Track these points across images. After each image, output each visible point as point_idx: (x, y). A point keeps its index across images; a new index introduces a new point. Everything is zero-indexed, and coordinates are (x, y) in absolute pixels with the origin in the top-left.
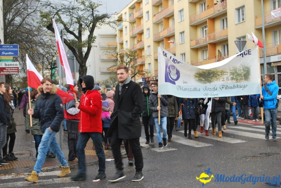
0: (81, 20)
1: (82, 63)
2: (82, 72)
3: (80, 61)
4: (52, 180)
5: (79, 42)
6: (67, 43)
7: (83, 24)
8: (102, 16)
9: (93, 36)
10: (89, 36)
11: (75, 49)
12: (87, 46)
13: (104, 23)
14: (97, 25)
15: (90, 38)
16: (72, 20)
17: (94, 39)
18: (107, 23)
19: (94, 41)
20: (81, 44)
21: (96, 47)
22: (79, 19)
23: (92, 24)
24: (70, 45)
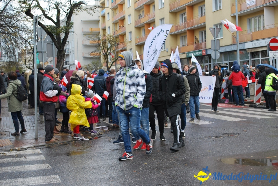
0: (58, 6)
1: (60, 48)
2: (60, 57)
3: (58, 46)
4: (25, 158)
5: (57, 27)
6: (45, 28)
7: (61, 10)
8: (79, 2)
9: (71, 22)
10: (67, 21)
11: (53, 35)
12: (65, 31)
13: (81, 9)
14: (74, 11)
15: (67, 24)
16: (50, 7)
17: (71, 25)
18: (84, 9)
19: (72, 27)
20: (59, 29)
21: (74, 32)
22: (57, 6)
23: (69, 10)
24: (48, 31)
